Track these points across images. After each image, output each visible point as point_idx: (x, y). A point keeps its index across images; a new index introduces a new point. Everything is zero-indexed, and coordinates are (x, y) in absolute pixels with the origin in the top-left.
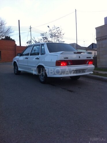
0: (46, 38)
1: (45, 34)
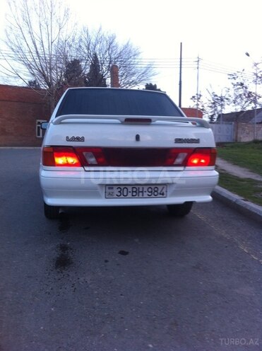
0: (242, 84)
1: (238, 74)
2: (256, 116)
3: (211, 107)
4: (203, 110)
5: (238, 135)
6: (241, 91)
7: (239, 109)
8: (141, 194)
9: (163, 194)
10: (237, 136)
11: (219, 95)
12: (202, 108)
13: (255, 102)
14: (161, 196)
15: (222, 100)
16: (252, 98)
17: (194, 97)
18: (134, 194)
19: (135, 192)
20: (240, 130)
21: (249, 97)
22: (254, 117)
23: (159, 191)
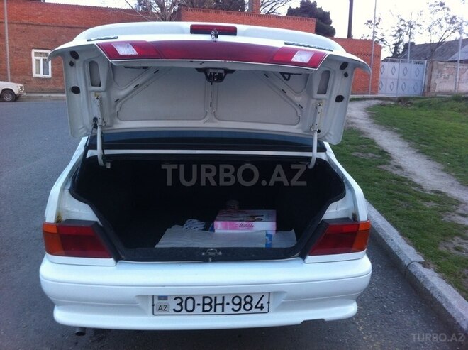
0: (442, 4)
2: (460, 50)
3: (395, 36)
4: (382, 40)
5: (432, 80)
6: (441, 14)
7: (436, 40)
8: (219, 308)
9: (262, 308)
10: (430, 81)
11: (407, 20)
12: (381, 37)
13: (460, 30)
14: (259, 310)
15: (411, 27)
16: (456, 25)
17: (370, 22)
18: (207, 308)
19: (210, 304)
20: (435, 73)
21: (452, 22)
22: (457, 51)
23: (254, 303)
